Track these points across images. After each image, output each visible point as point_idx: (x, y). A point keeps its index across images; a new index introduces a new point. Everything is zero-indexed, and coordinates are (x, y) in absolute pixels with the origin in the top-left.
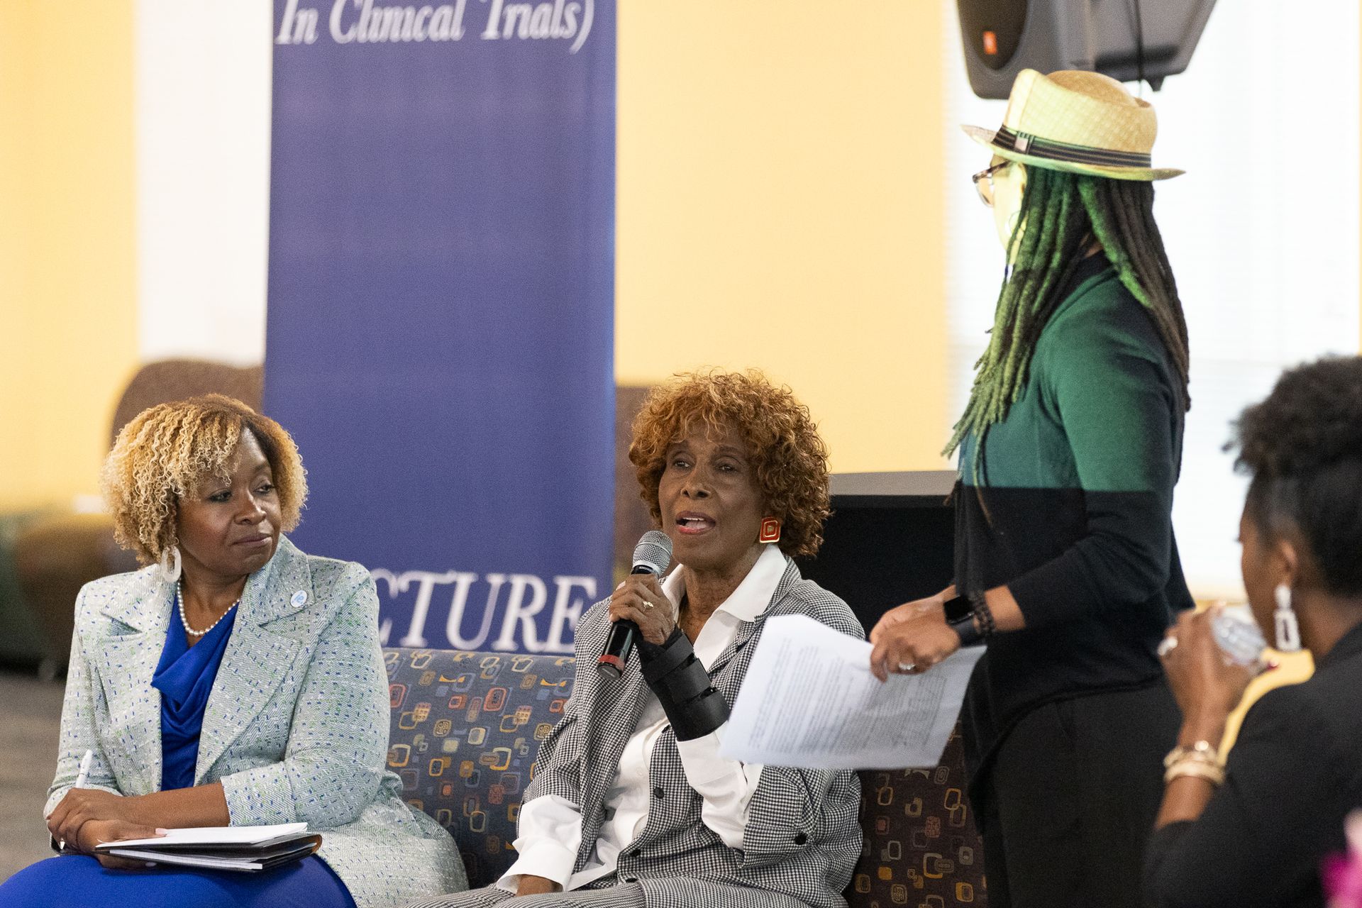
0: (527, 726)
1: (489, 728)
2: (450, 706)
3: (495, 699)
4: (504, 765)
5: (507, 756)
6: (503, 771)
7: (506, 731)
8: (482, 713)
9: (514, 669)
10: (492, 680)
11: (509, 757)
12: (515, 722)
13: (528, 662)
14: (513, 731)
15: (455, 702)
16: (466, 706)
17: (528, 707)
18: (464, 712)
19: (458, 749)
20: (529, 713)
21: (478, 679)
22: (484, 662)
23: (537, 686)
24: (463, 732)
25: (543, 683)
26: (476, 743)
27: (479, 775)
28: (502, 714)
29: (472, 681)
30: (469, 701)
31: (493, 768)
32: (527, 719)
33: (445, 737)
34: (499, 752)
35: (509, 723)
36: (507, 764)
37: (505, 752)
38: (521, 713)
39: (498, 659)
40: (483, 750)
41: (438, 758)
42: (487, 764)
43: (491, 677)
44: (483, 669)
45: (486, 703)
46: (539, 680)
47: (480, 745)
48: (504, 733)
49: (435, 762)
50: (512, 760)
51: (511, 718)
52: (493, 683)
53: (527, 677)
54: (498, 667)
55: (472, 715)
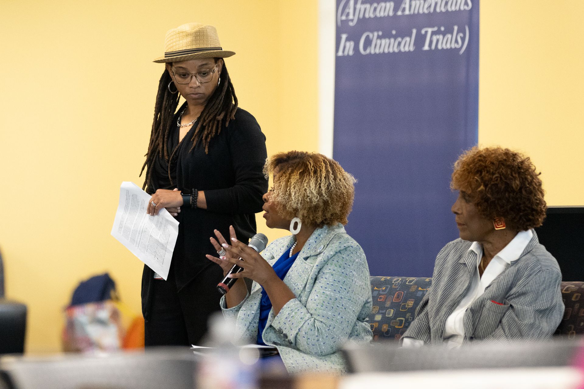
0: (411, 308)
1: (395, 309)
2: (378, 300)
3: (398, 297)
4: (402, 325)
5: (403, 321)
6: (400, 328)
7: (403, 310)
8: (392, 303)
9: (407, 283)
10: (397, 288)
11: (404, 322)
12: (407, 306)
13: (413, 280)
14: (405, 310)
15: (381, 298)
16: (386, 300)
17: (412, 300)
18: (384, 302)
19: (381, 319)
20: (413, 302)
21: (391, 288)
22: (394, 281)
23: (417, 290)
24: (384, 311)
25: (420, 289)
26: (390, 316)
27: (390, 330)
28: (401, 303)
29: (388, 289)
30: (386, 298)
31: (397, 327)
32: (412, 305)
33: (376, 314)
34: (399, 320)
35: (404, 307)
36: (403, 325)
37: (402, 320)
38: (409, 302)
39: (400, 279)
40: (392, 319)
41: (372, 323)
42: (394, 325)
43: (397, 287)
44: (394, 284)
45: (394, 298)
46: (418, 288)
47: (391, 317)
48: (402, 311)
49: (371, 325)
50: (405, 323)
51: (405, 305)
52: (398, 289)
53: (413, 286)
54: (400, 282)
55: (388, 304)
